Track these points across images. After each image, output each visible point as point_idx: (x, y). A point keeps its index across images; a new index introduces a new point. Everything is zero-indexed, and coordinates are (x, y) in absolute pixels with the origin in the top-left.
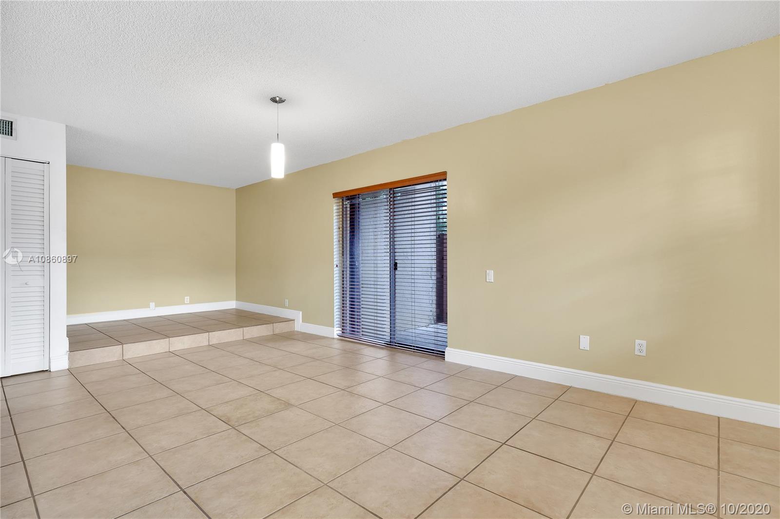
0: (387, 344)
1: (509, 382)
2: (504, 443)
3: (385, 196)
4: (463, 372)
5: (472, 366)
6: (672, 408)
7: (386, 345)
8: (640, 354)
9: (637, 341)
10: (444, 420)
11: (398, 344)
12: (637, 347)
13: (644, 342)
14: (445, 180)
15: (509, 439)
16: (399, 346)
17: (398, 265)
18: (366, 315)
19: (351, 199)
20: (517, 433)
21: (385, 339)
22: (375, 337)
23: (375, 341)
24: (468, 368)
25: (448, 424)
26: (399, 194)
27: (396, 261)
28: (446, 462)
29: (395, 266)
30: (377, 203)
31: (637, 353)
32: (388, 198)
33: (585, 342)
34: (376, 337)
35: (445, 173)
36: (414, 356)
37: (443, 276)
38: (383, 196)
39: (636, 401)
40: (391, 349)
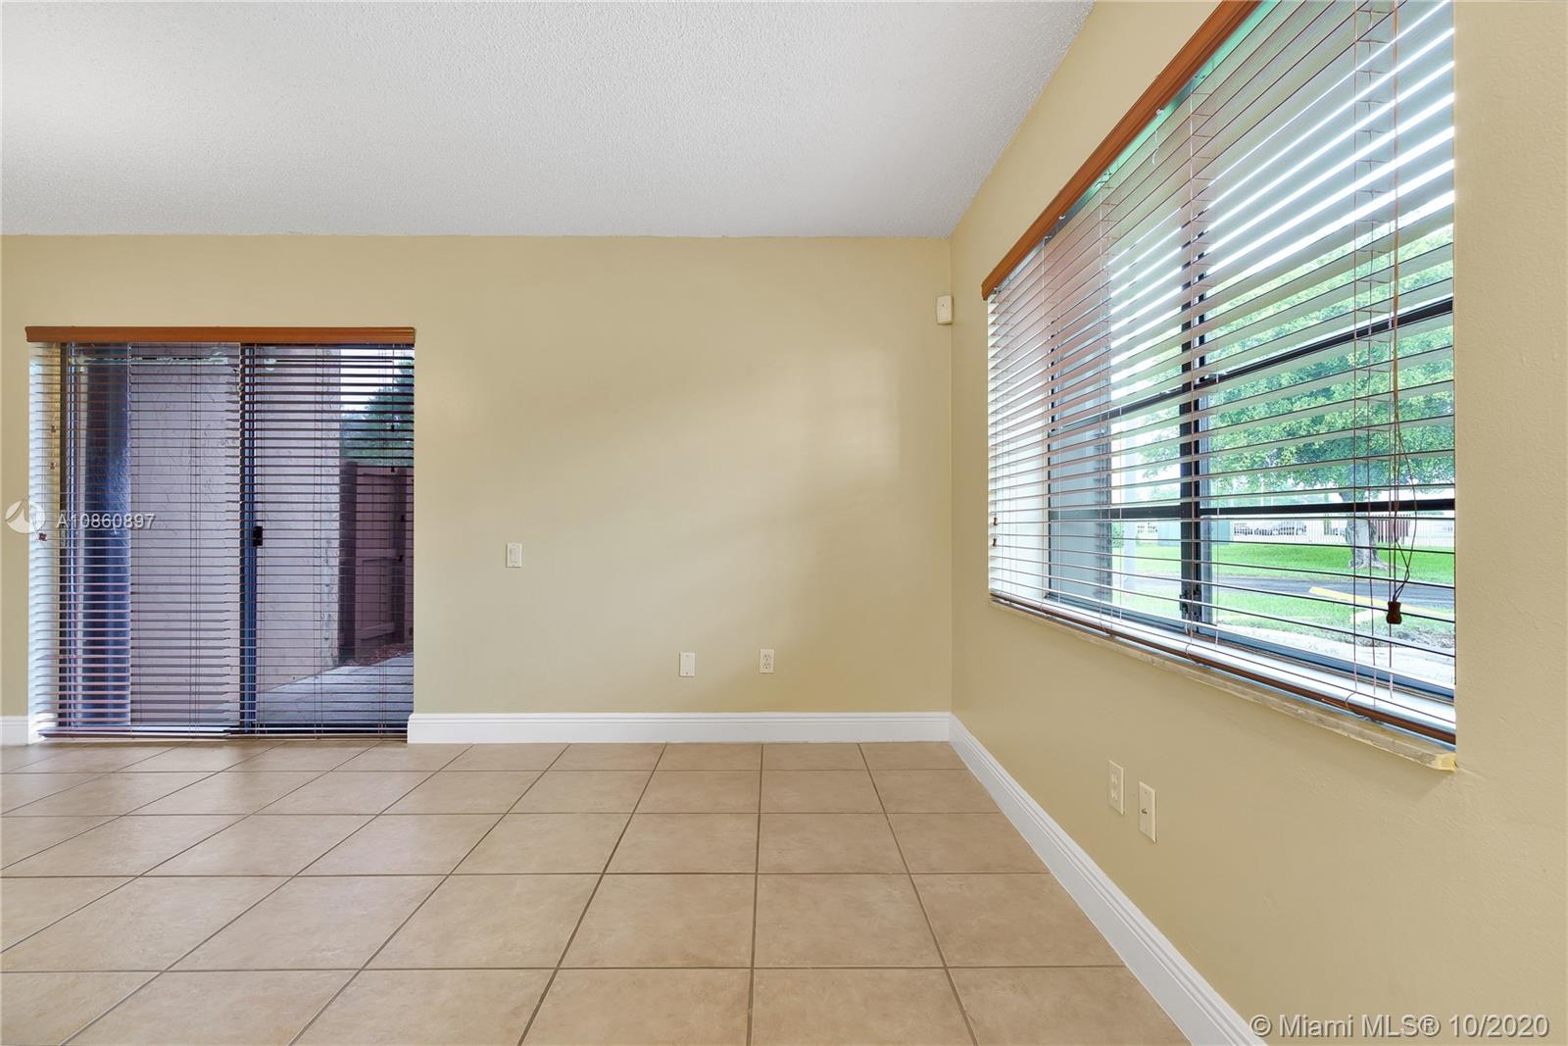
0: (232, 732)
1: (561, 758)
2: (604, 873)
3: (226, 361)
4: (458, 760)
5: (475, 743)
6: (806, 743)
7: (230, 735)
8: (766, 671)
9: (763, 652)
10: (465, 868)
11: (267, 726)
12: (763, 661)
13: (771, 652)
14: (410, 346)
15: (609, 862)
16: (269, 732)
17: (265, 534)
18: (148, 666)
19: (98, 352)
20: (616, 847)
21: (227, 720)
22: (190, 720)
23: (192, 729)
24: (467, 750)
25: (477, 871)
26: (272, 361)
27: (259, 524)
28: (510, 950)
29: (253, 537)
30: (201, 374)
31: (763, 670)
32: (237, 366)
33: (689, 664)
34: (196, 720)
35: (410, 332)
36: (320, 746)
37: (401, 557)
38: (221, 360)
39: (762, 746)
40: (249, 742)
